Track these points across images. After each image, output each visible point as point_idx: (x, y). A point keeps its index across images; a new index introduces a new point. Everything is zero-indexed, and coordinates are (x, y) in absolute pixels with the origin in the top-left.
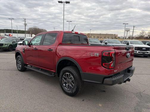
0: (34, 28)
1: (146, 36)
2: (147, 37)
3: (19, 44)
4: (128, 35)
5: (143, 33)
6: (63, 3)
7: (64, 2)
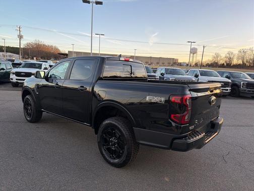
0: (36, 44)
1: (221, 62)
2: (224, 64)
3: (13, 73)
4: (194, 60)
5: (217, 57)
6: (91, 4)
7: (93, 2)
